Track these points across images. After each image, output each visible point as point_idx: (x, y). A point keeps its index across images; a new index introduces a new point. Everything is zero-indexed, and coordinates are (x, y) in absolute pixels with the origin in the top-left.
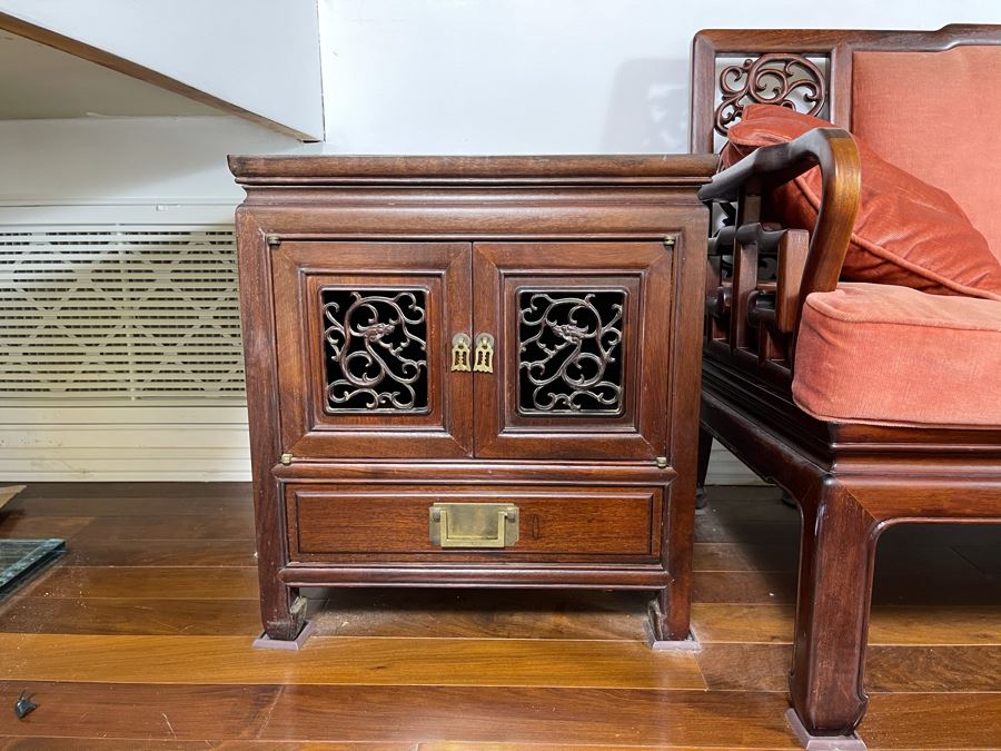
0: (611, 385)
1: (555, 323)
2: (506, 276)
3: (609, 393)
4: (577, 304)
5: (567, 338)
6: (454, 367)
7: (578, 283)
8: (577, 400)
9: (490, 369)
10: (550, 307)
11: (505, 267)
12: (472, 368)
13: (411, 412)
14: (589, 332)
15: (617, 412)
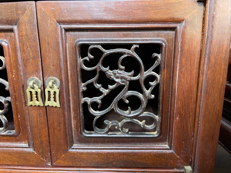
0: (152, 115)
1: (108, 68)
2: (67, 30)
3: (150, 121)
4: (124, 53)
5: (117, 80)
6: (30, 103)
7: (126, 36)
8: (126, 125)
9: (57, 104)
10: (103, 56)
11: (64, 22)
12: (44, 103)
13: (5, 133)
14: (135, 75)
15: (155, 134)
